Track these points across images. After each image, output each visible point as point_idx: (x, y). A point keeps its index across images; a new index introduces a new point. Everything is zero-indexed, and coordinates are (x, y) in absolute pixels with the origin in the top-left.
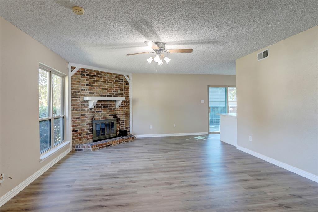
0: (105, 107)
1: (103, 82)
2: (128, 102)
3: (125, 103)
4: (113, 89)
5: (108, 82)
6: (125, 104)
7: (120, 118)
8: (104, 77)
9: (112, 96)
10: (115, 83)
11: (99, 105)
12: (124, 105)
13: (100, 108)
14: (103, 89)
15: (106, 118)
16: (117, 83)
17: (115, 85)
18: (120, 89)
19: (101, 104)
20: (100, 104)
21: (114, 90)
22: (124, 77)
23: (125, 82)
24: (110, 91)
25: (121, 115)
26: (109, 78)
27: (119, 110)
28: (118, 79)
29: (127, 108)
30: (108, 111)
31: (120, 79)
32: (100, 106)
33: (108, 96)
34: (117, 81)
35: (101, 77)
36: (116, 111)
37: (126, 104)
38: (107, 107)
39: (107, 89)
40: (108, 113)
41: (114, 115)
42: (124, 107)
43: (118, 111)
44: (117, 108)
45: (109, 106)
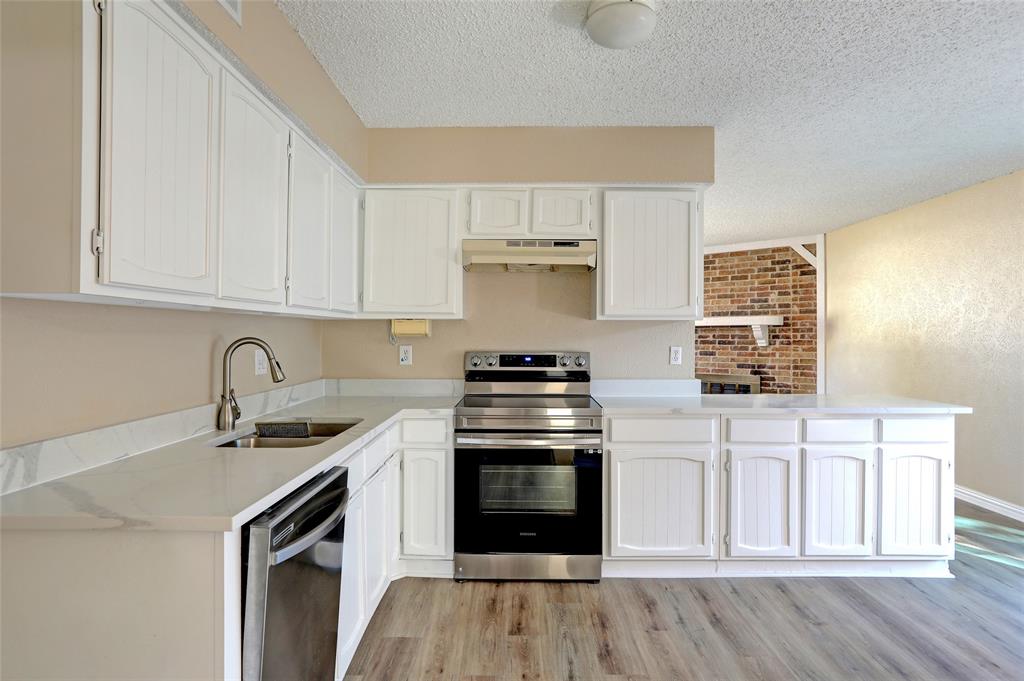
0: (724, 343)
1: (719, 279)
2: (811, 330)
3: (799, 335)
4: (753, 295)
5: (733, 278)
6: (795, 337)
7: (776, 377)
8: (721, 267)
9: (746, 314)
10: (758, 277)
11: (707, 337)
12: (792, 340)
13: (711, 346)
14: (719, 297)
15: (727, 371)
16: (765, 276)
17: (756, 281)
18: (777, 292)
19: (714, 336)
20: (711, 335)
21: (756, 297)
22: (795, 253)
23: (797, 267)
24: (739, 301)
25: (780, 368)
26: (738, 266)
27: (774, 355)
28: (769, 261)
29: (804, 350)
30: (732, 354)
31: (778, 263)
32: (711, 339)
33: (733, 314)
34: (766, 270)
35: (714, 268)
36: (760, 355)
37: (802, 336)
38: (730, 343)
39: (732, 296)
40: (733, 360)
41: (753, 367)
42: (792, 346)
43: (768, 355)
44: (765, 348)
45: (736, 340)
